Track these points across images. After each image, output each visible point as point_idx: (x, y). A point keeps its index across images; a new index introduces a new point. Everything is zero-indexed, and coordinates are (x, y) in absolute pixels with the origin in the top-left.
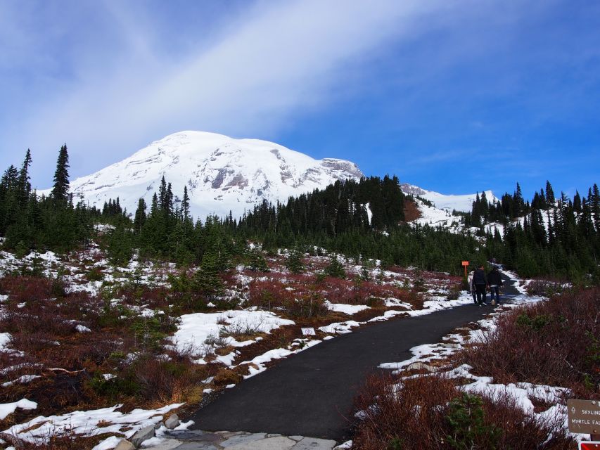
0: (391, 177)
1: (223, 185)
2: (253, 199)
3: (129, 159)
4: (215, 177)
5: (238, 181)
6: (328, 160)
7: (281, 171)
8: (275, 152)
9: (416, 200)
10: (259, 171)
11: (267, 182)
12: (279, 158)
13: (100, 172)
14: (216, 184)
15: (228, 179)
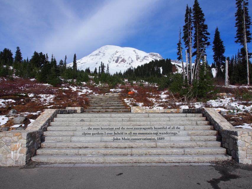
0: (169, 59)
1: (119, 62)
2: (128, 66)
3: (90, 55)
4: (116, 60)
5: (123, 61)
6: (151, 53)
7: (136, 57)
8: (134, 51)
9: (176, 66)
10: (130, 57)
11: (132, 60)
12: (136, 53)
13: (82, 59)
14: (117, 62)
15: (120, 60)
